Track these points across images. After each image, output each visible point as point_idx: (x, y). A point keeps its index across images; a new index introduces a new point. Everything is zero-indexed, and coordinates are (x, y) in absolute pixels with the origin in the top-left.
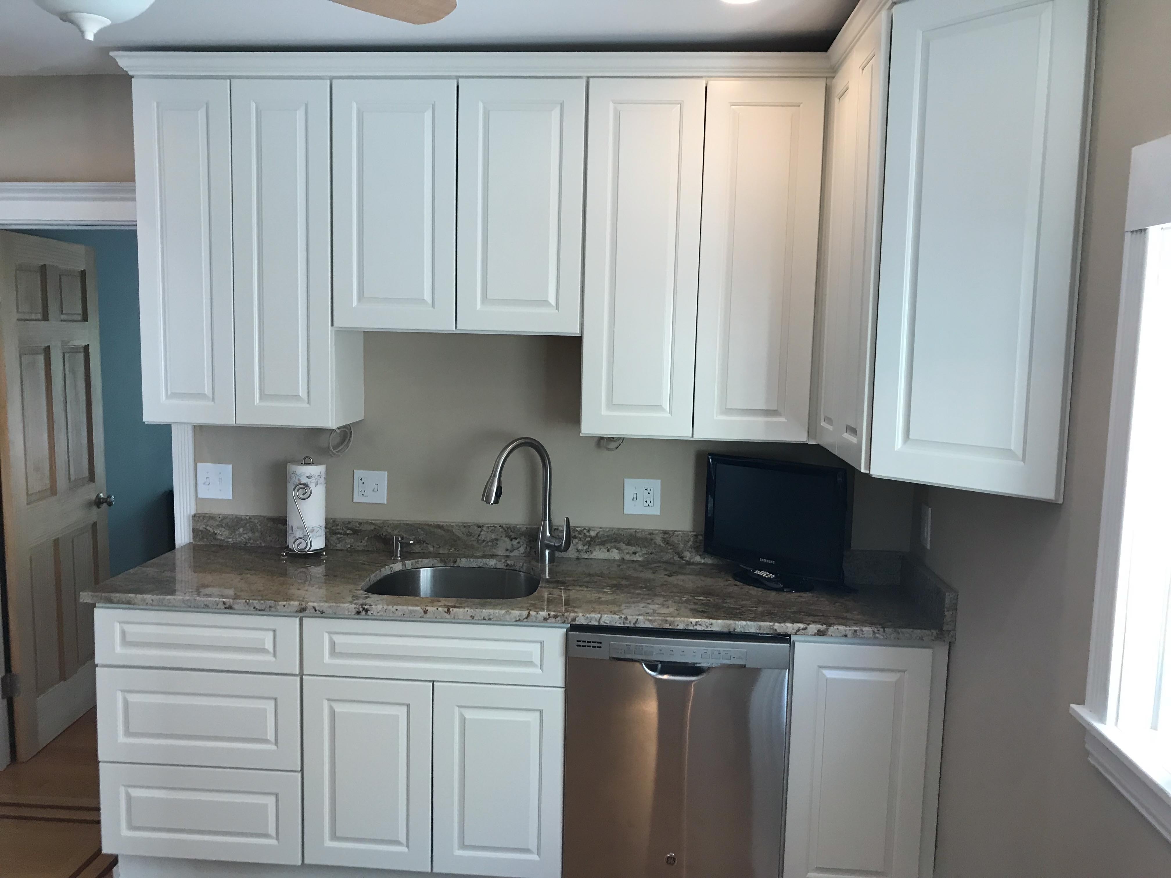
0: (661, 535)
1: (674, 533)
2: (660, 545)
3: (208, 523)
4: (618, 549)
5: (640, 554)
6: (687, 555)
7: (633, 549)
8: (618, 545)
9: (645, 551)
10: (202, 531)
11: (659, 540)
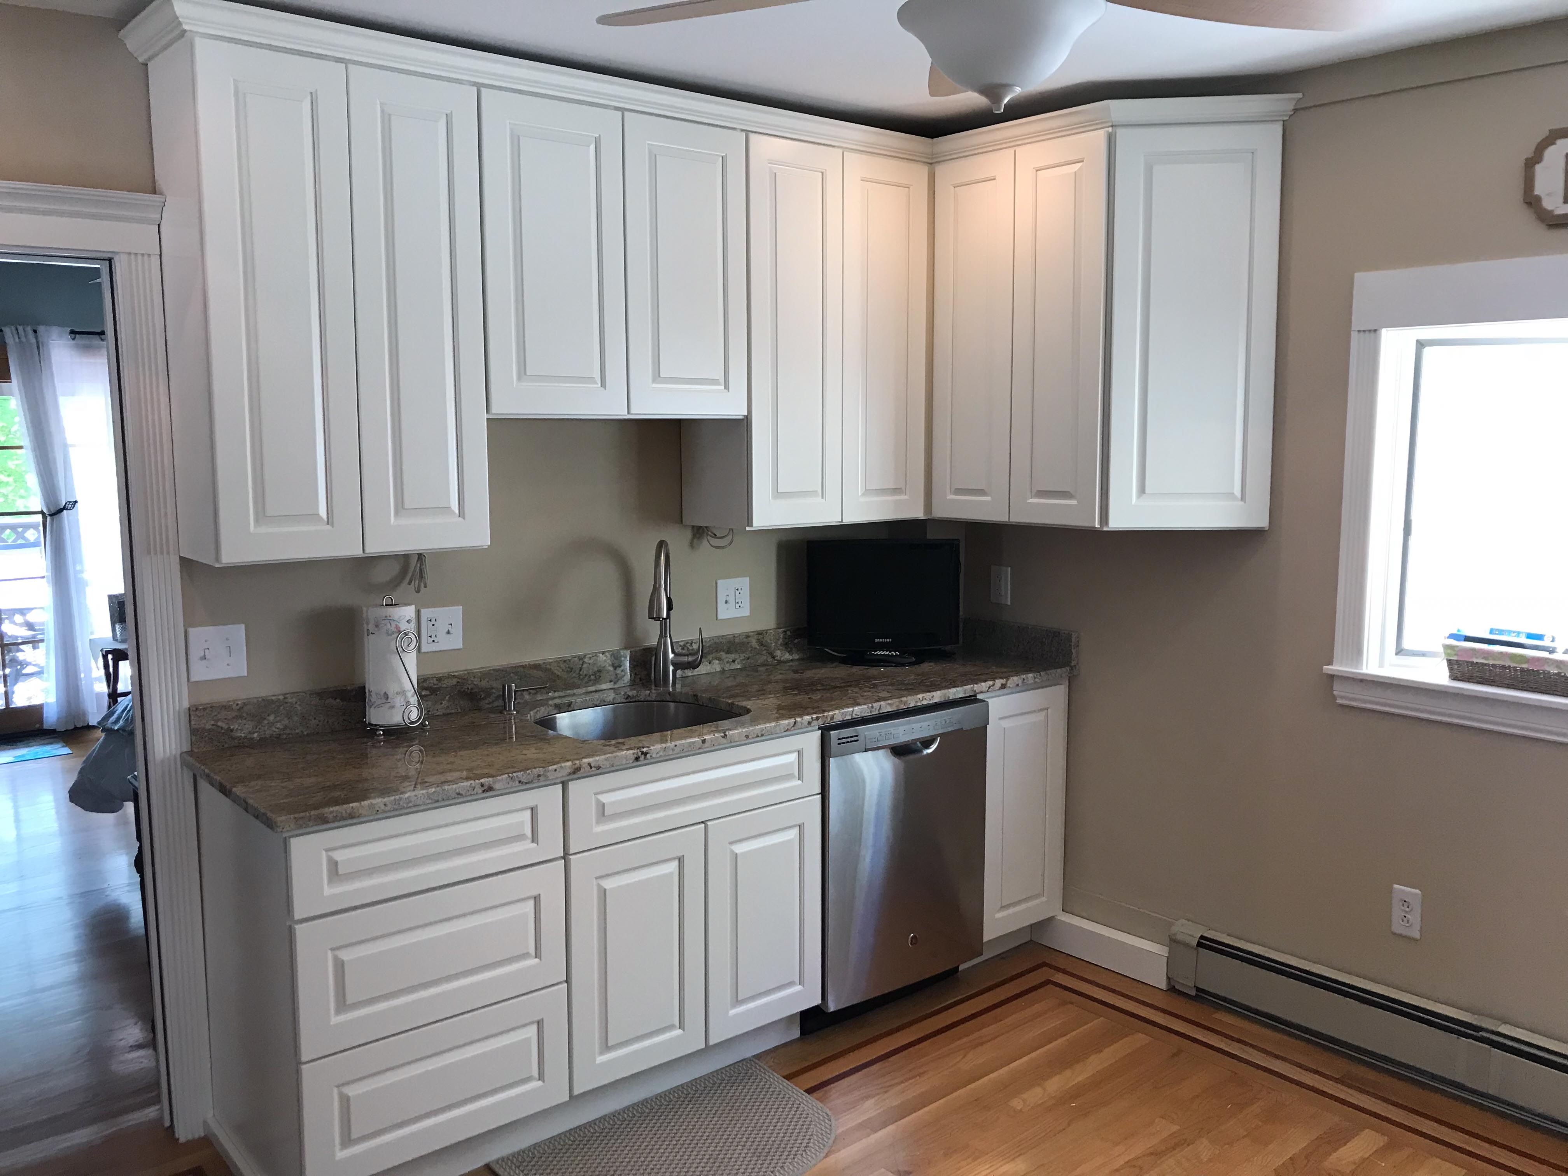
0: (756, 637)
1: (767, 633)
2: (756, 648)
3: (219, 716)
4: (719, 659)
5: (739, 660)
6: (778, 653)
7: (732, 656)
8: (718, 655)
9: (742, 656)
10: (209, 730)
11: (754, 643)
